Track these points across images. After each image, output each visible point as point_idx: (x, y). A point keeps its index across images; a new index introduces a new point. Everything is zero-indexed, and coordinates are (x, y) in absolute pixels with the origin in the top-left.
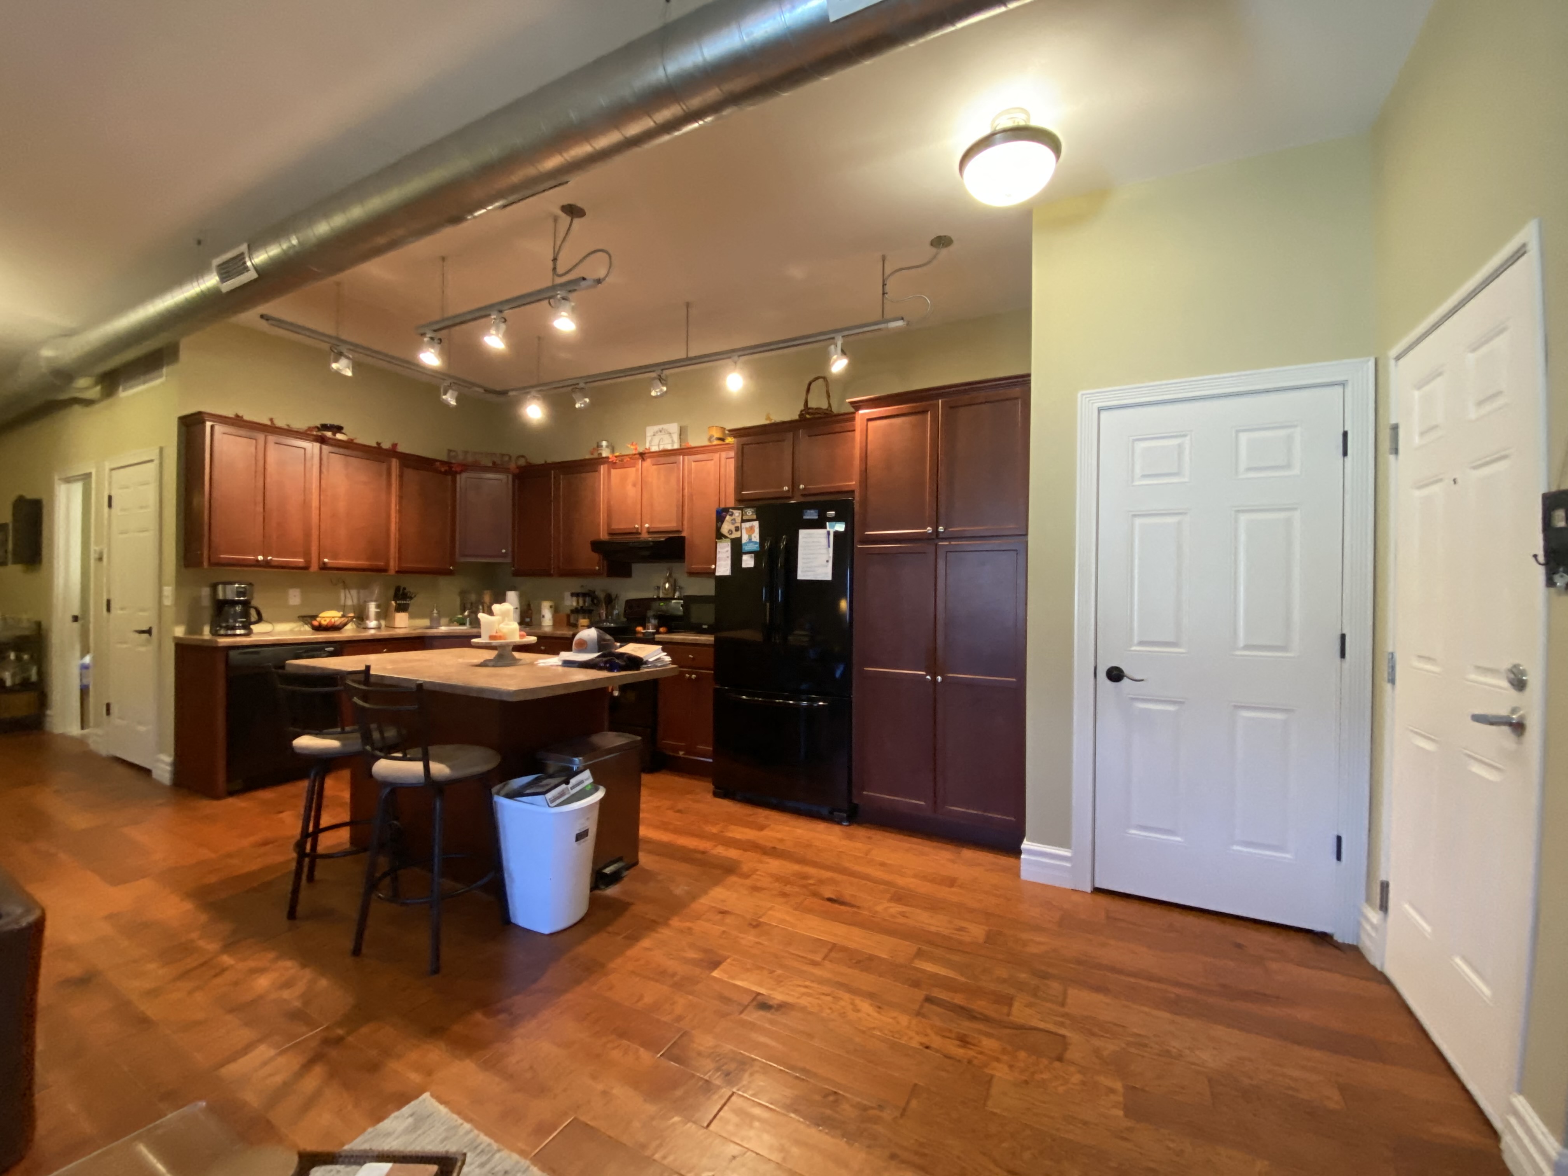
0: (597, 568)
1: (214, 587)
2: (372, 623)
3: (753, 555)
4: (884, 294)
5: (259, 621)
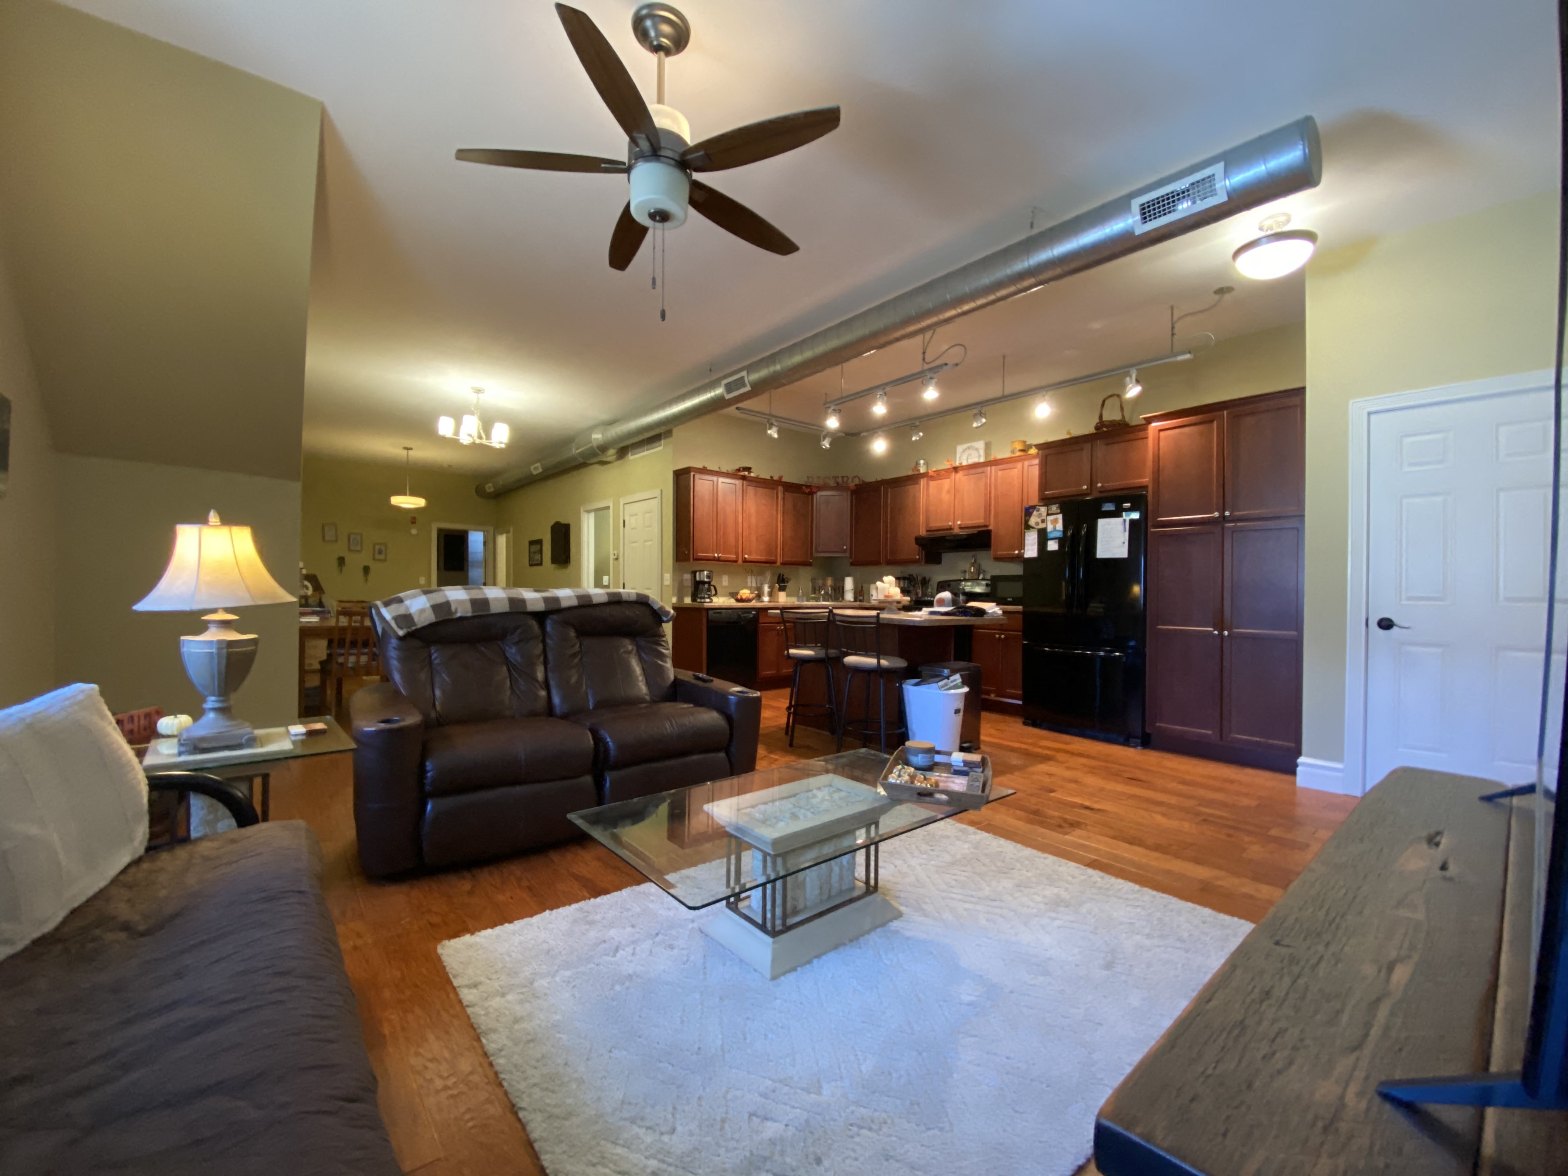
0: (918, 557)
1: (694, 573)
2: (766, 599)
3: (1057, 540)
4: (1173, 334)
5: (716, 594)
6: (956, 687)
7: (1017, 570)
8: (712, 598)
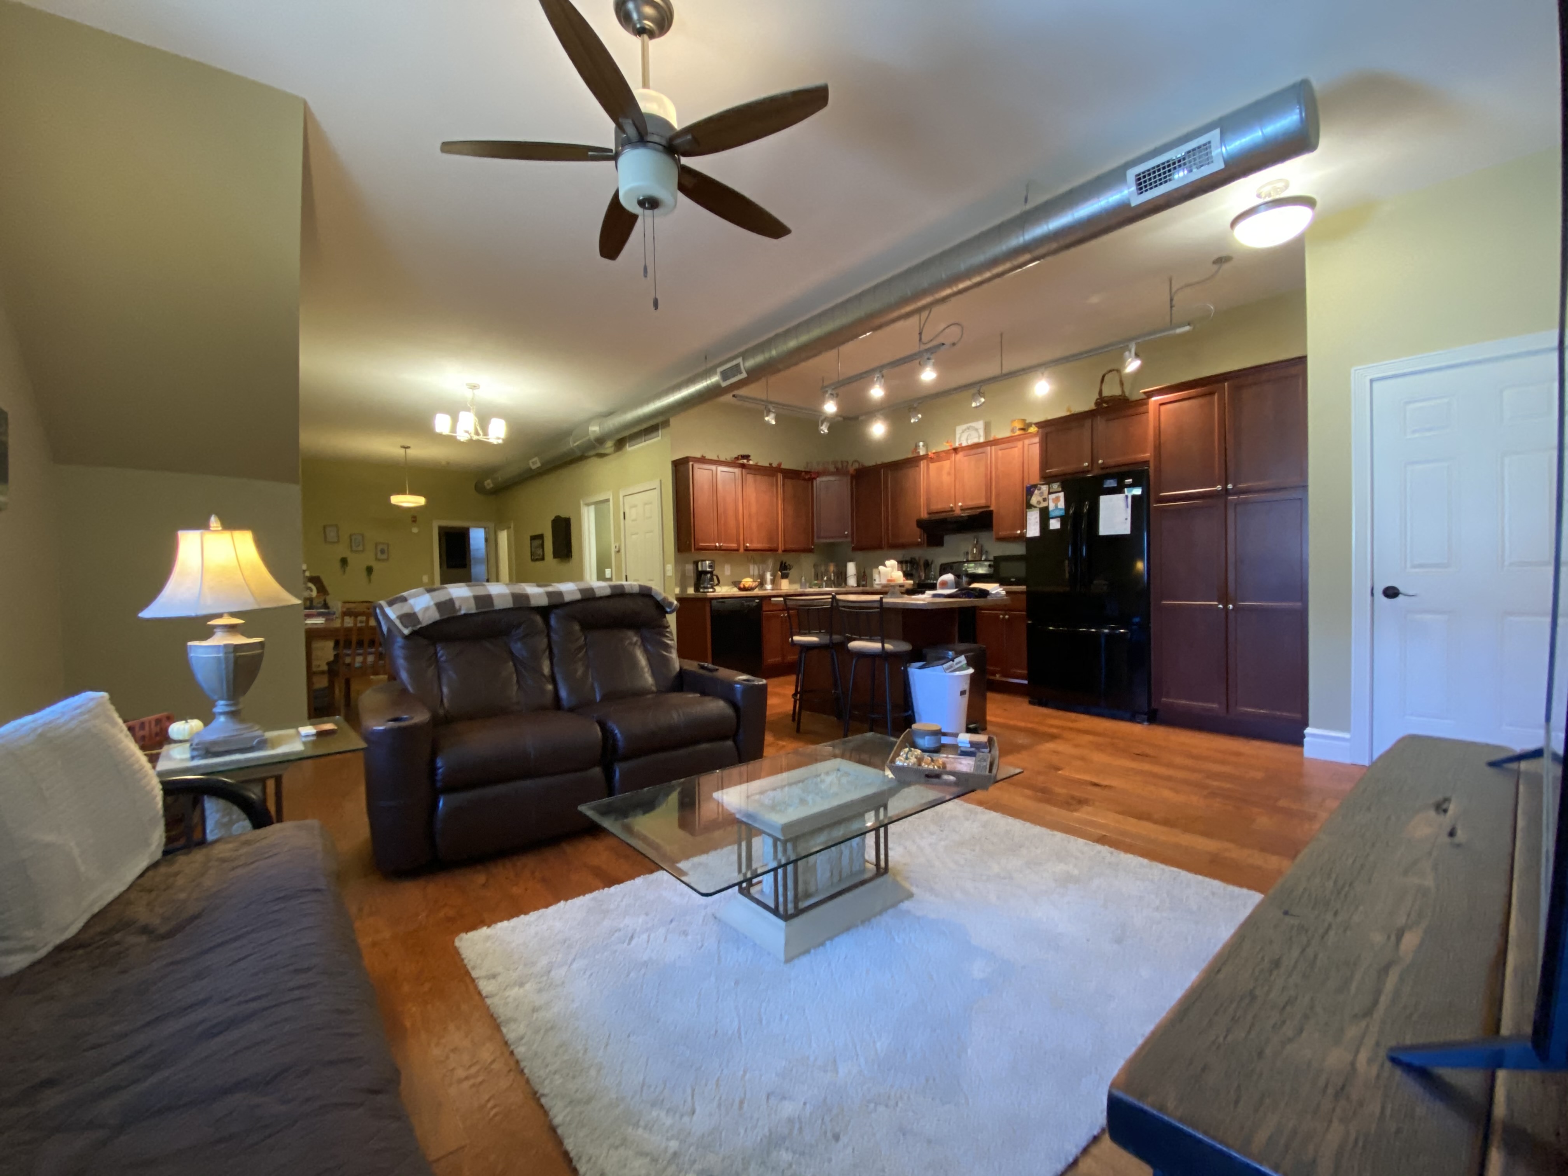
0: (919, 540)
1: (696, 563)
2: (769, 587)
3: (1059, 519)
4: (1171, 307)
5: (718, 584)
6: (961, 669)
7: (1019, 549)
8: (715, 587)
